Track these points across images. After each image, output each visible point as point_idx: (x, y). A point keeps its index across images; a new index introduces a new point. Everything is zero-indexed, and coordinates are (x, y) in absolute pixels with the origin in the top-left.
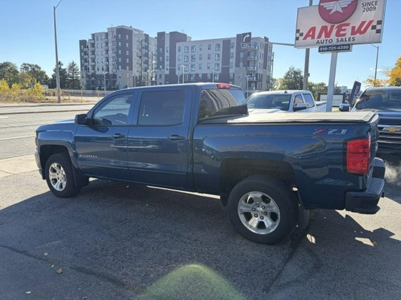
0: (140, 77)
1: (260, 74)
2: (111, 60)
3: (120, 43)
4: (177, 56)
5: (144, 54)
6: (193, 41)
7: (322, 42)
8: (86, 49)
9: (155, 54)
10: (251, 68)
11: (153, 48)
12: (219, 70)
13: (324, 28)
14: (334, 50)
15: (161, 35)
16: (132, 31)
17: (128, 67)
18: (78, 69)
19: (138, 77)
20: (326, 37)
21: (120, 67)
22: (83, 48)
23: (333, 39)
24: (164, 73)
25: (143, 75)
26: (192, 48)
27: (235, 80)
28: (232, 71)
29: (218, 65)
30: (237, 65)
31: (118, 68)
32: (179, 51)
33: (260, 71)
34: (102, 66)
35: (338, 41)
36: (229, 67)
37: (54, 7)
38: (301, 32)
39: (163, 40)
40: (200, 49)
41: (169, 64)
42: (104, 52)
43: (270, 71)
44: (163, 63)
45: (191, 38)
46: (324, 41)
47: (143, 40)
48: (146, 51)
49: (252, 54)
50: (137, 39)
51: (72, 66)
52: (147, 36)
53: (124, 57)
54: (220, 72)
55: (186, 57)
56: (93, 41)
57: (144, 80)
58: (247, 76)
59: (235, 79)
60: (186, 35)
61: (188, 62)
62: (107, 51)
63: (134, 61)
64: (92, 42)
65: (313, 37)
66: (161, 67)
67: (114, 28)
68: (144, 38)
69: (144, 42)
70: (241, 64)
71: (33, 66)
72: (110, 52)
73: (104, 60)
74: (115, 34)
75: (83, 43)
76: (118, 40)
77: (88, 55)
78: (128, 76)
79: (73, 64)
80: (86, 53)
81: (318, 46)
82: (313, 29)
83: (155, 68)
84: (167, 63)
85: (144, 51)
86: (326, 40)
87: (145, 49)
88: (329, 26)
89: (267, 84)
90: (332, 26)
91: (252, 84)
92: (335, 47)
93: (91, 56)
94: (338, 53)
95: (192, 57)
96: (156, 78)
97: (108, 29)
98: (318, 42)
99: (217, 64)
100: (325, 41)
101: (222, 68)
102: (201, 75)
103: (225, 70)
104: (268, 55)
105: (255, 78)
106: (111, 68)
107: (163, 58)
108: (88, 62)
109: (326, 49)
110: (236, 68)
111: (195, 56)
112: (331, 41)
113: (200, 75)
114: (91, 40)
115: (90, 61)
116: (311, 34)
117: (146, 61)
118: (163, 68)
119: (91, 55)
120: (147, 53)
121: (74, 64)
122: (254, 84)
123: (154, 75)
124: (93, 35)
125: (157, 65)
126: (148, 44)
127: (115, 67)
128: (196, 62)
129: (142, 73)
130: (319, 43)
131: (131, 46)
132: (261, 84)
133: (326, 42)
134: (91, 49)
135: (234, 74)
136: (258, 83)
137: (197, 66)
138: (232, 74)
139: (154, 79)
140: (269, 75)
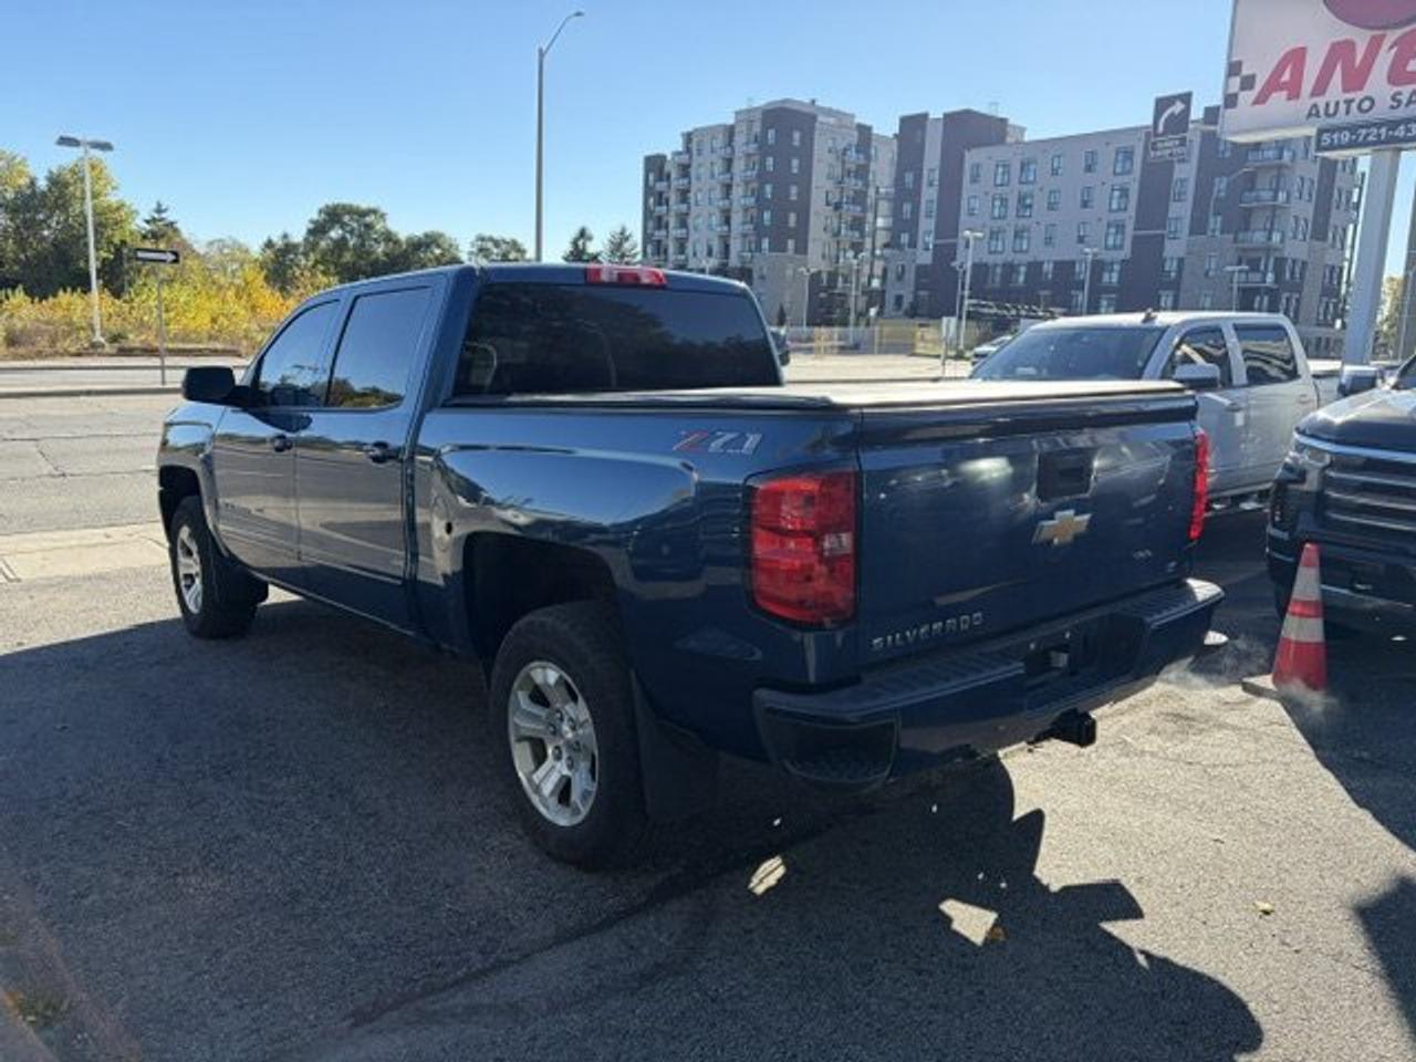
0: (833, 276)
1: (1294, 261)
2: (736, 219)
3: (770, 161)
4: (965, 195)
5: (852, 193)
6: (1028, 144)
7: (1331, 110)
8: (661, 186)
9: (887, 193)
10: (1259, 237)
11: (883, 173)
12: (1121, 247)
13: (1341, 51)
14: (1379, 142)
15: (913, 125)
16: (814, 118)
17: (791, 244)
18: (635, 255)
19: (824, 276)
20: (1345, 90)
21: (765, 244)
22: (655, 181)
23: (1374, 96)
24: (914, 261)
25: (841, 271)
26: (1024, 166)
27: (1183, 287)
28: (1173, 250)
29: (1120, 228)
30: (1198, 227)
31: (759, 248)
32: (974, 179)
33: (1296, 249)
34: (708, 240)
35: (1399, 102)
36: (1163, 236)
37: (540, 51)
38: (1245, 71)
39: (919, 141)
40: (1055, 172)
41: (933, 227)
42: (718, 193)
43: (1343, 248)
44: (911, 225)
45: (1022, 130)
46: (1337, 104)
47: (850, 145)
48: (860, 183)
49: (1264, 181)
50: (830, 143)
51: (618, 244)
52: (864, 131)
53: (780, 206)
54: (1126, 253)
55: (997, 203)
56: (687, 157)
57: (844, 288)
58: (1237, 268)
59: (1186, 281)
60: (1003, 121)
61: (1004, 217)
62: (728, 188)
63: (813, 219)
64: (685, 159)
65: (1294, 93)
66: (905, 238)
67: (756, 109)
68: (854, 137)
69: (852, 154)
70: (1215, 222)
71: (504, 246)
72: (737, 192)
73: (715, 220)
74: (757, 128)
75: (654, 165)
76: (764, 149)
77: (667, 204)
78: (789, 272)
79: (622, 233)
80: (661, 199)
81: (1313, 125)
82: (1297, 57)
83: (886, 246)
84: (927, 225)
85: (853, 184)
86: (1349, 102)
87: (856, 177)
88: (1361, 39)
89: (1325, 299)
90: (1373, 37)
91: (1258, 298)
92: (1383, 130)
93: (675, 206)
94: (1403, 153)
95: (1021, 199)
96: (884, 277)
97: (737, 113)
98: (1313, 112)
99: (1117, 226)
100: (1343, 107)
101: (1136, 239)
102: (1051, 266)
103: (1148, 248)
104: (1338, 183)
105: (1270, 277)
106: (735, 246)
107: (913, 208)
108: (667, 227)
109: (1346, 137)
110: (1193, 238)
111: (1032, 196)
112: (1366, 105)
113: (1045, 266)
114: (679, 153)
115: (672, 225)
116: (1286, 77)
117: (855, 219)
118: (913, 244)
119: (676, 203)
120: (861, 191)
121: (627, 233)
122: (1266, 299)
123: (878, 271)
124: (688, 137)
125: (889, 234)
126: (868, 158)
127: (750, 243)
128: (1034, 219)
129: (837, 262)
130: (1317, 115)
131: (807, 169)
132: (1298, 300)
133: (1348, 112)
134: (677, 182)
135: (1181, 261)
136: (1286, 295)
137: (1038, 235)
138: (1175, 264)
139: (876, 283)
140: (1335, 262)
